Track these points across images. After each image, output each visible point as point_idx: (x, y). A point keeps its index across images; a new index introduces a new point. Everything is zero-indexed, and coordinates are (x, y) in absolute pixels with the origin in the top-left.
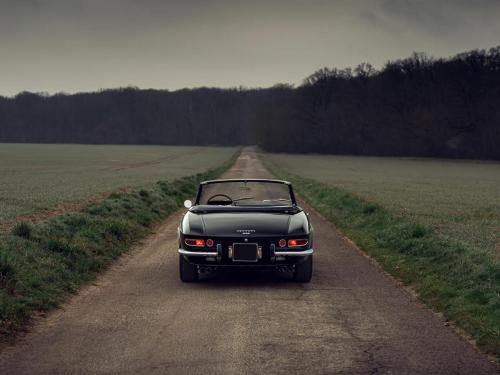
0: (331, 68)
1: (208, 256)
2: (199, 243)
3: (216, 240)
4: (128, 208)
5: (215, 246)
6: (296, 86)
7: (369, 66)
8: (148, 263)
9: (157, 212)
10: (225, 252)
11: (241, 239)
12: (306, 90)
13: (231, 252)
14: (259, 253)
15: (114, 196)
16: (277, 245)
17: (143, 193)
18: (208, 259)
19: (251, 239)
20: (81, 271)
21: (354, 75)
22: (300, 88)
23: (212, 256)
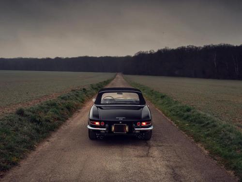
0: (142, 51)
1: (102, 130)
2: (97, 123)
3: (106, 122)
4: (77, 95)
5: (105, 125)
6: (133, 56)
7: (153, 51)
8: (78, 123)
9: (88, 96)
10: (110, 128)
11: (118, 122)
12: (135, 57)
13: (113, 128)
14: (127, 129)
15: (73, 91)
16: (136, 125)
17: (84, 89)
18: (101, 132)
19: (123, 122)
20: (43, 133)
21: (149, 53)
22: (133, 57)
23: (104, 130)
